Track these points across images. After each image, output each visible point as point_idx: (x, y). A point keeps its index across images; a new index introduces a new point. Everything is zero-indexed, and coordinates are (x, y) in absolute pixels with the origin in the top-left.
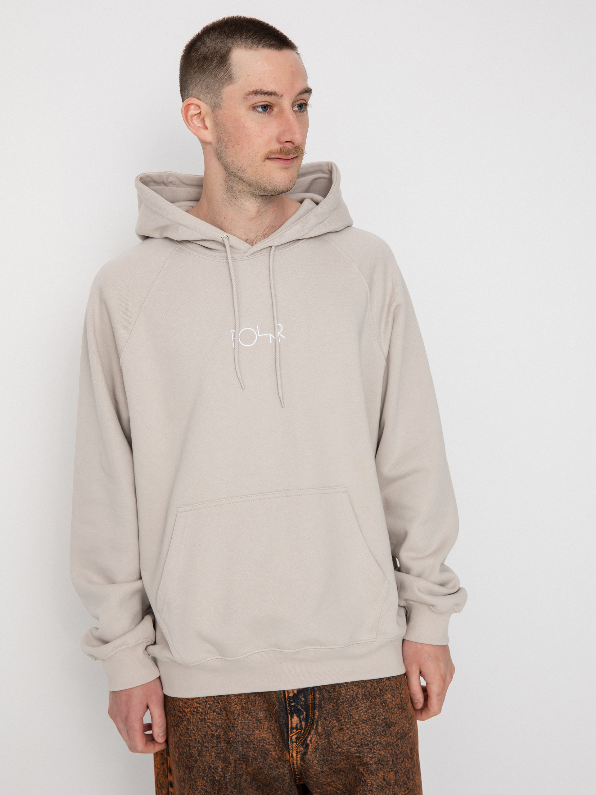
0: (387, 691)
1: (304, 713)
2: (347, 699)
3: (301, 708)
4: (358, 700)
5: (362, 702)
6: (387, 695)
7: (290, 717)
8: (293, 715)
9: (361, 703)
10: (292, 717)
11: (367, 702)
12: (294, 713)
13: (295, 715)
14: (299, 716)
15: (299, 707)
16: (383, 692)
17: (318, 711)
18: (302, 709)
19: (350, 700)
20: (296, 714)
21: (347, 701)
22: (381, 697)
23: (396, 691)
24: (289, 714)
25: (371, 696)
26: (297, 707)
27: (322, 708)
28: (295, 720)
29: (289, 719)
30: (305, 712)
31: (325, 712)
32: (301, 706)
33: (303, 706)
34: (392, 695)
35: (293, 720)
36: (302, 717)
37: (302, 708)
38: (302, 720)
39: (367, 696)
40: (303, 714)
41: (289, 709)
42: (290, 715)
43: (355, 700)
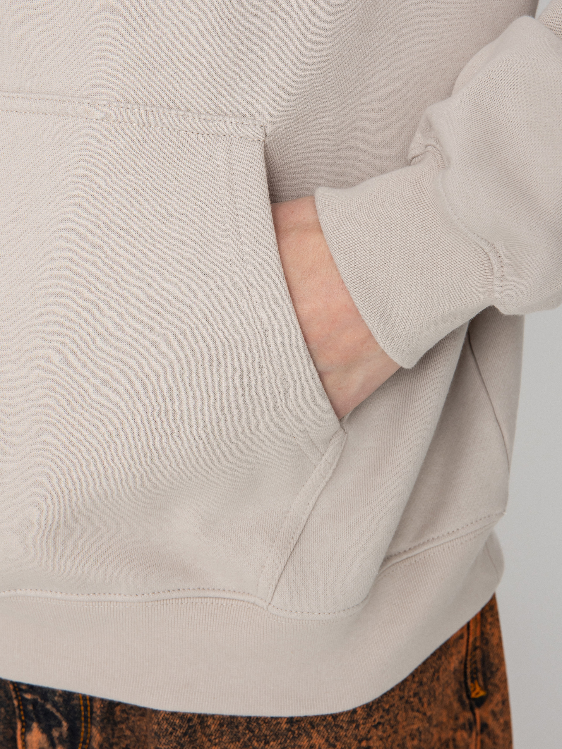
0: (313, 727)
1: (65, 724)
2: (170, 729)
3: (54, 710)
4: (204, 734)
5: (215, 739)
6: (310, 737)
7: (23, 727)
8: (31, 725)
9: (210, 740)
10: (27, 728)
11: (232, 742)
12: (33, 721)
13: (35, 725)
14: (47, 730)
15: (49, 706)
16: (299, 728)
17: (102, 730)
18: (58, 715)
19: (179, 733)
20: (39, 722)
21: (171, 733)
22: (285, 741)
23: (346, 730)
24: (20, 718)
25: (253, 732)
26: (43, 706)
27: (115, 724)
28: (34, 739)
29: (19, 733)
30: (68, 721)
31: (128, 733)
32: (55, 704)
33: (61, 707)
34: (327, 740)
35: (29, 738)
36: (56, 734)
37: (58, 710)
38: (57, 742)
39: (237, 727)
40: (60, 725)
41: (19, 706)
42: (22, 721)
43: (195, 731)
